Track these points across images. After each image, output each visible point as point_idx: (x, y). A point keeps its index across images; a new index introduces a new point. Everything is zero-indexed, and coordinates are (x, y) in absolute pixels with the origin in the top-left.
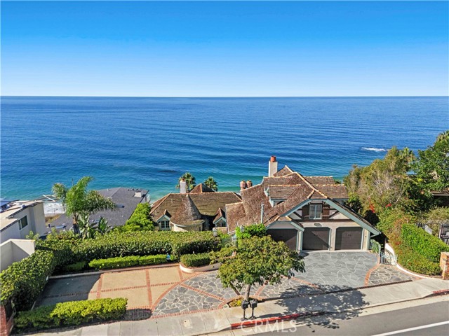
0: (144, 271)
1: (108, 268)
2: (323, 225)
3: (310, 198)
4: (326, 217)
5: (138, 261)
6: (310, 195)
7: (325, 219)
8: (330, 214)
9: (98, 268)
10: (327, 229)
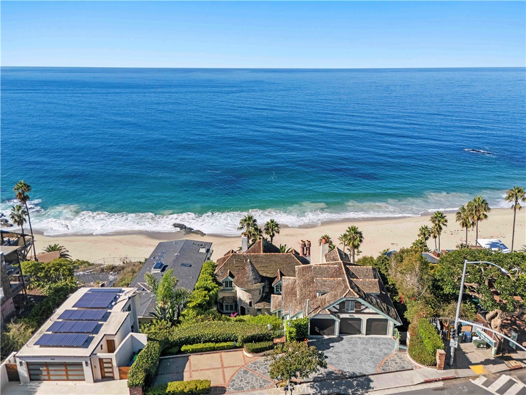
0: (218, 354)
1: (194, 352)
2: (356, 316)
3: (345, 297)
4: (358, 311)
5: (214, 347)
6: (345, 294)
7: (357, 312)
8: (362, 309)
9: (187, 352)
10: (360, 320)
